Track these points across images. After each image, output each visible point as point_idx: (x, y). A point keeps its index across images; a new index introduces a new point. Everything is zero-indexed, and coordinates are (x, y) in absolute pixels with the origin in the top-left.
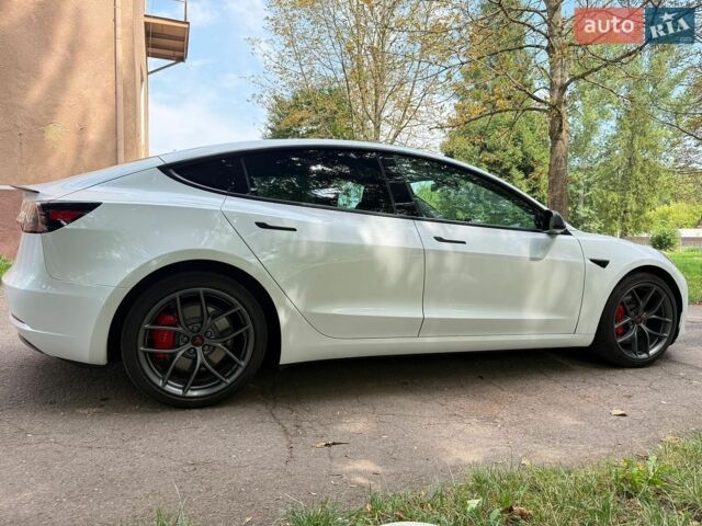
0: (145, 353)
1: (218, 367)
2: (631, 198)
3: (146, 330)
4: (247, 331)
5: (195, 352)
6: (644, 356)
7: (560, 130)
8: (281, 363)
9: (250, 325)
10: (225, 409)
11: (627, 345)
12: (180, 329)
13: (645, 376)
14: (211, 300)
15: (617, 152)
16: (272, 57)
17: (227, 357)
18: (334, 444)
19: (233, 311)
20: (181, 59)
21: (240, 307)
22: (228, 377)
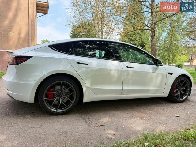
0: (45, 100)
1: (66, 103)
2: (171, 54)
3: (46, 93)
4: (74, 93)
5: (60, 99)
6: (182, 99)
7: (154, 36)
8: (83, 102)
9: (75, 91)
10: (68, 115)
11: (177, 96)
12: (55, 93)
13: (182, 105)
14: (64, 84)
15: (167, 41)
16: (73, 13)
17: (68, 100)
18: (101, 126)
19: (70, 87)
20: (47, 13)
21: (72, 86)
22: (69, 106)
